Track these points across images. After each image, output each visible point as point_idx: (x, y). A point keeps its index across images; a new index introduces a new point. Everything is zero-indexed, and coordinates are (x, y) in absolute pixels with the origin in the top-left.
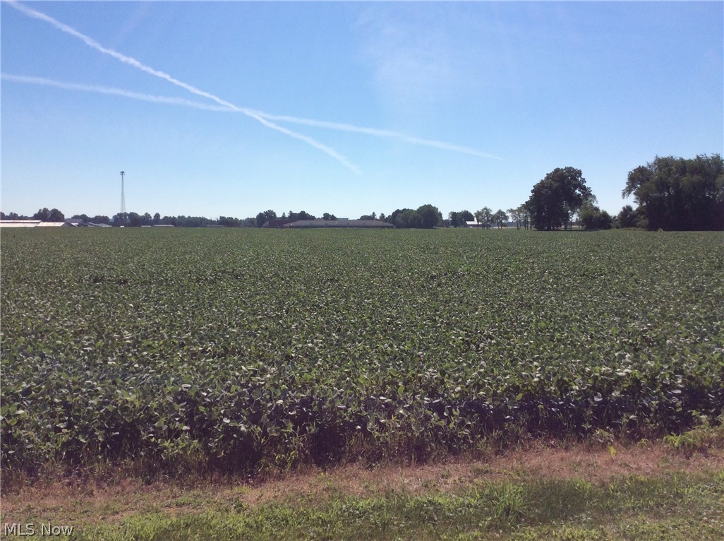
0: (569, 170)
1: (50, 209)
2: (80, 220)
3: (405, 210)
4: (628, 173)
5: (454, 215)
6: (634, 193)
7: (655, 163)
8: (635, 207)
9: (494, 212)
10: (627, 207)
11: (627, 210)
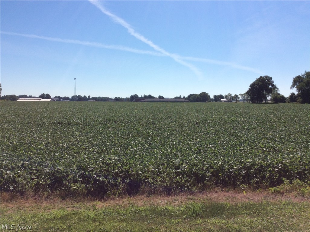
0: (266, 77)
1: (45, 94)
2: (58, 98)
3: (194, 94)
4: (293, 78)
5: (215, 96)
6: (296, 87)
7: (305, 74)
8: (296, 93)
9: (233, 95)
10: (293, 93)
11: (293, 94)
